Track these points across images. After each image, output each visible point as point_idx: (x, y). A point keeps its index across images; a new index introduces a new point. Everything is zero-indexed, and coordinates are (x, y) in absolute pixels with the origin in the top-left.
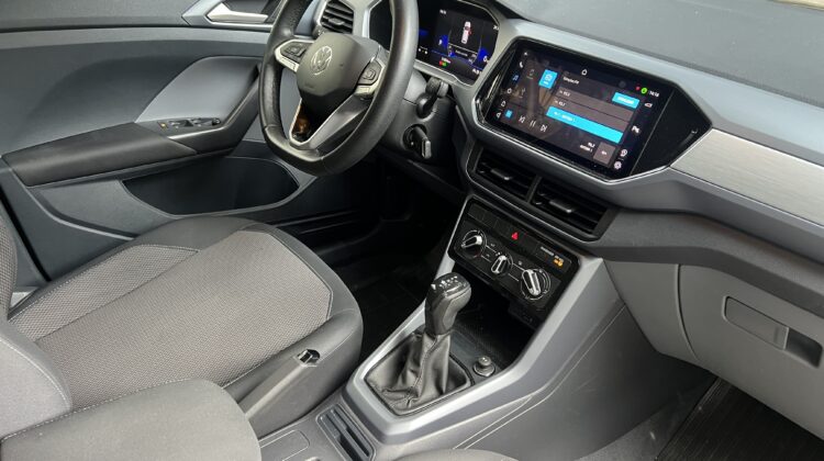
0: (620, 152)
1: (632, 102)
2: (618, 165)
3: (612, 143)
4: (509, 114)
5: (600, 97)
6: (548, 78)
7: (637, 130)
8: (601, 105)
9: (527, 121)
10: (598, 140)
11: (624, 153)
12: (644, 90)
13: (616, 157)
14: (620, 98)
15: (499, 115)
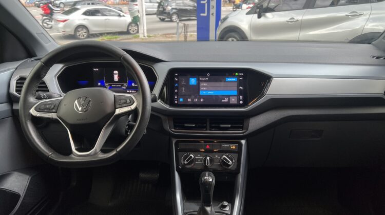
0: (240, 98)
1: (234, 79)
2: (241, 102)
3: (235, 96)
4: (181, 100)
5: (221, 81)
6: (193, 81)
7: (242, 88)
8: (222, 84)
9: (192, 100)
10: (228, 96)
11: (241, 97)
12: (237, 74)
13: (239, 100)
14: (229, 79)
15: (176, 102)
